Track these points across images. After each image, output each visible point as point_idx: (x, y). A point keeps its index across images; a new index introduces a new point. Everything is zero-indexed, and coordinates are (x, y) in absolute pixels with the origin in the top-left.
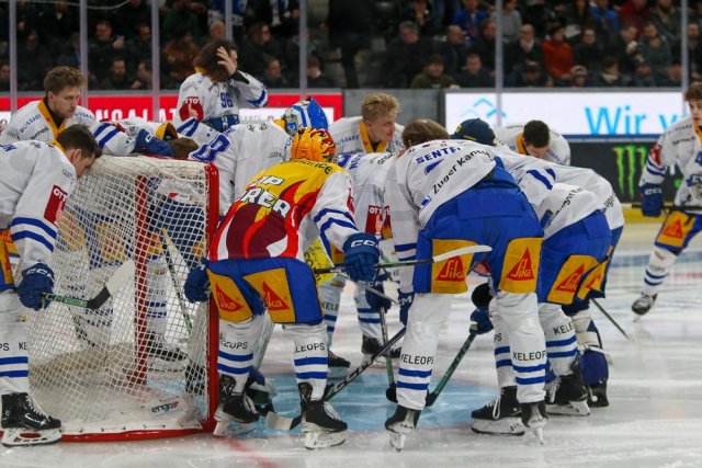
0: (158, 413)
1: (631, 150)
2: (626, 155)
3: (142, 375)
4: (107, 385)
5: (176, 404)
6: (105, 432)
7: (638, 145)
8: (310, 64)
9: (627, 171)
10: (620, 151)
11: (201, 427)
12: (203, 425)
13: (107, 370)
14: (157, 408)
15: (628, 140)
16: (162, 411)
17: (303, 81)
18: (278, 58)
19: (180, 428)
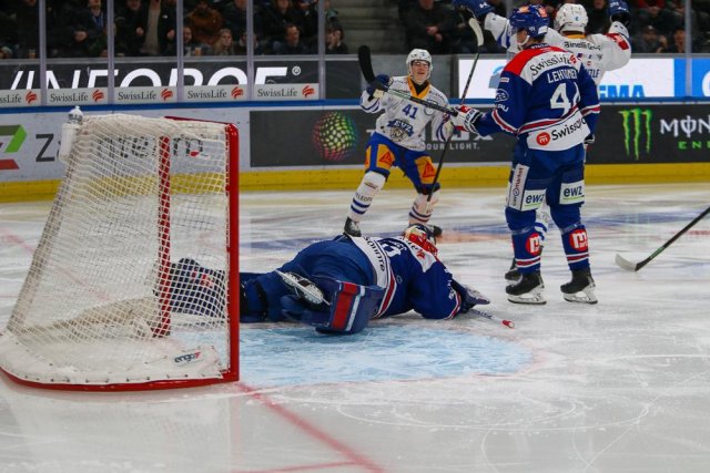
0: (181, 363)
1: (636, 113)
2: (631, 117)
3: (166, 327)
4: (132, 337)
5: (197, 354)
6: (131, 382)
7: (643, 108)
8: (328, 31)
9: (632, 133)
10: (625, 114)
11: (222, 377)
12: (224, 375)
13: (132, 323)
14: (180, 358)
15: (634, 103)
16: (184, 361)
17: (321, 47)
18: (297, 24)
19: (202, 378)
